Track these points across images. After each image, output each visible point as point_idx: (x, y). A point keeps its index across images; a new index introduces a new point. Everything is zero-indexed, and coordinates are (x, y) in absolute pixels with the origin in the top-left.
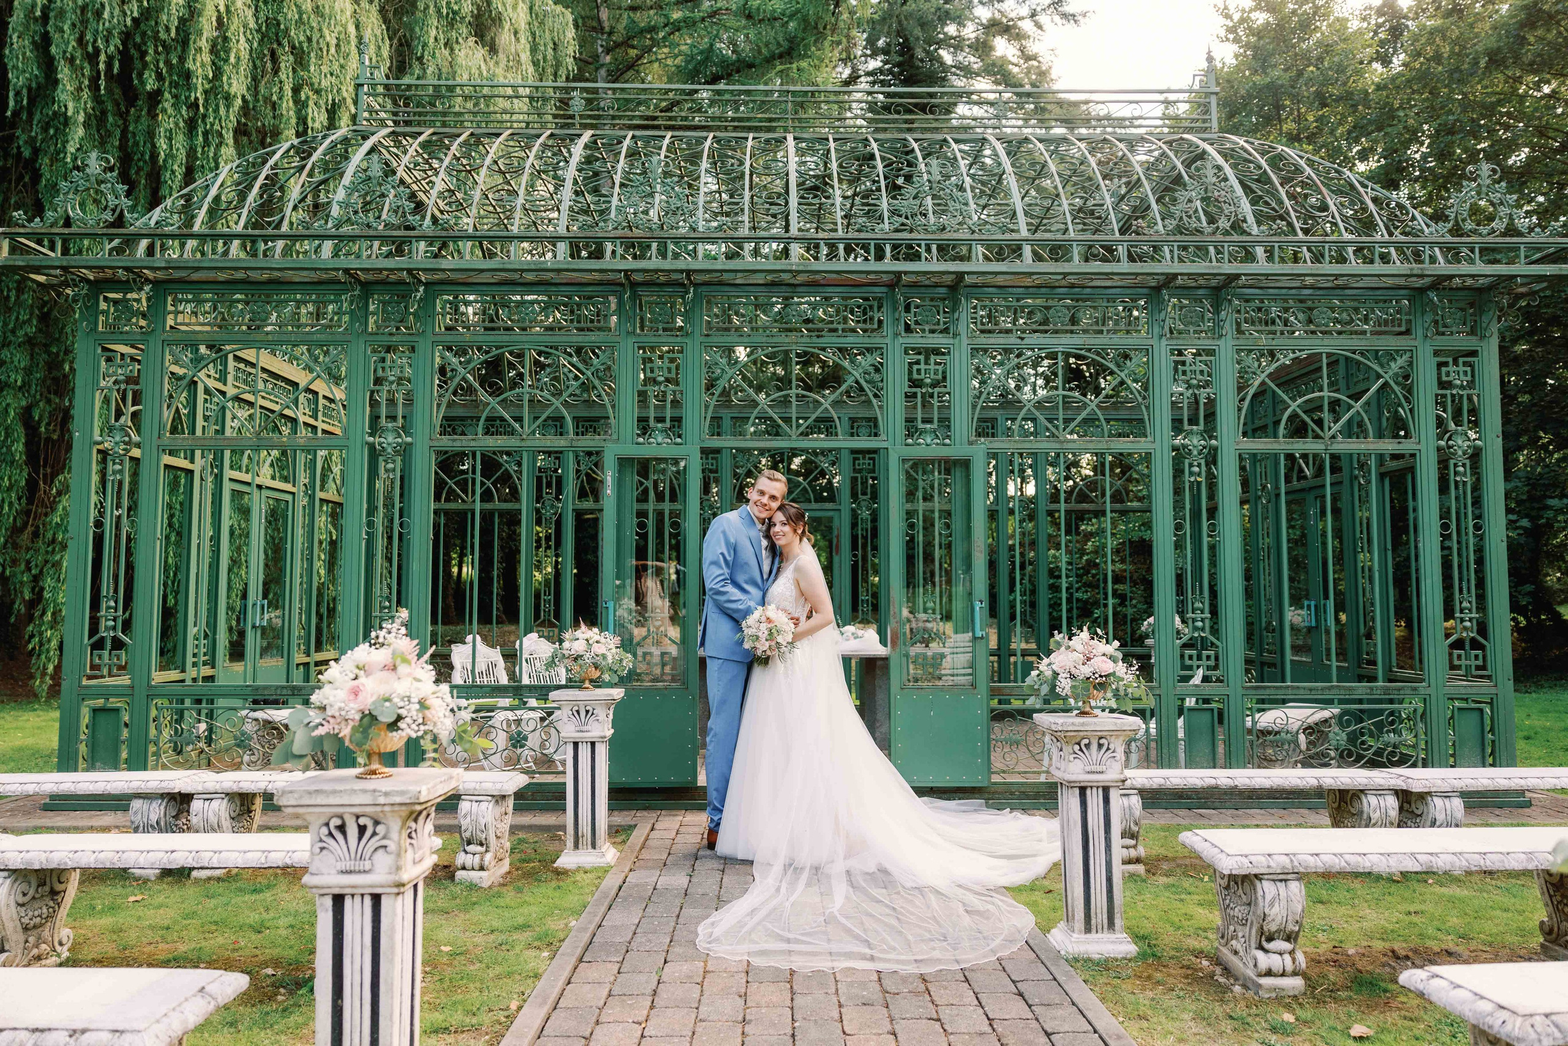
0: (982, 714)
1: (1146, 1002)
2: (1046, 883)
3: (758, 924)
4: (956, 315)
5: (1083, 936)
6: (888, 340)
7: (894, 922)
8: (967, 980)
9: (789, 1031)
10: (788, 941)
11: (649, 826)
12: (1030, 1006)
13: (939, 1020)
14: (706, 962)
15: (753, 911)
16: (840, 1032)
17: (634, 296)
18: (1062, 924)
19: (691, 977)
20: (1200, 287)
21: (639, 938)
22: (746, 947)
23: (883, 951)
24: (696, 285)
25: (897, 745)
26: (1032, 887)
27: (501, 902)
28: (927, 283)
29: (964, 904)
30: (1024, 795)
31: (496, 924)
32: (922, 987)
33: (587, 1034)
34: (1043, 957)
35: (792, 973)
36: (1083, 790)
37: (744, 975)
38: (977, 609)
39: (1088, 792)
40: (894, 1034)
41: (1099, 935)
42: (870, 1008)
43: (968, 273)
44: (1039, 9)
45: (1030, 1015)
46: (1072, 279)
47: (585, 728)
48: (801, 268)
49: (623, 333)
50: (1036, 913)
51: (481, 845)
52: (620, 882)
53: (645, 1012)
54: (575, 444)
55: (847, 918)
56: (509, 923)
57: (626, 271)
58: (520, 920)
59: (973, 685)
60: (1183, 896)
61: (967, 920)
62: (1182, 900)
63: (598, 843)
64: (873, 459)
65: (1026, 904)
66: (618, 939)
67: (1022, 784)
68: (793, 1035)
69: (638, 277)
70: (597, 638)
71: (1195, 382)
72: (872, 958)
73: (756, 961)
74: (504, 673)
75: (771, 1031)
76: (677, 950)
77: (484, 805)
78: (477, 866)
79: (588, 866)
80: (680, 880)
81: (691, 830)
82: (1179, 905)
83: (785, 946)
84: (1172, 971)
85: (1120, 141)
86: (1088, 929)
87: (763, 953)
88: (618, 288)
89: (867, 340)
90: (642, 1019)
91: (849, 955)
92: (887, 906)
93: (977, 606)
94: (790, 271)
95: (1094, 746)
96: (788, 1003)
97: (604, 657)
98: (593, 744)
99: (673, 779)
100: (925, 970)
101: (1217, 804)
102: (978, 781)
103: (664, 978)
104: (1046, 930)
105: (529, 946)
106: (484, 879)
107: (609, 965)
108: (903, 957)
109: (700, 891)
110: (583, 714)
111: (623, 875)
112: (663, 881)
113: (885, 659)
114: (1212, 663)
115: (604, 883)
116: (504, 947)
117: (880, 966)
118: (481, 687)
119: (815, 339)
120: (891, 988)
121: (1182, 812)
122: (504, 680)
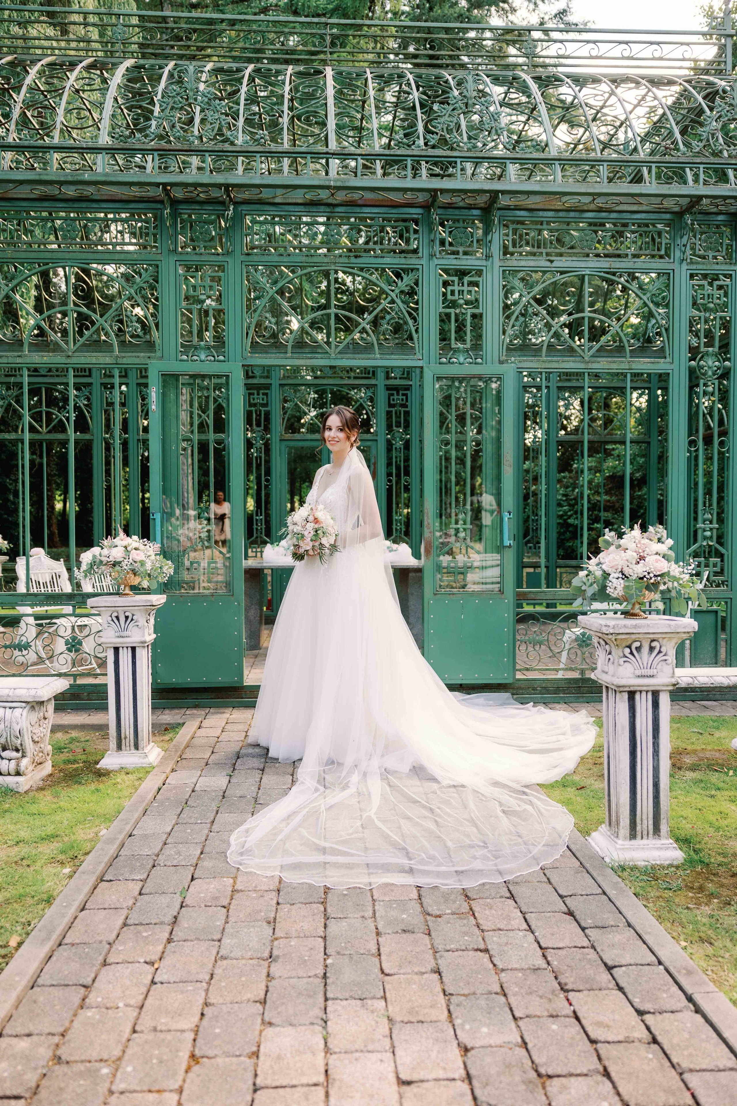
0: (508, 616)
1: (705, 920)
2: (576, 778)
3: (295, 830)
4: (489, 238)
5: (628, 843)
6: (423, 262)
7: (432, 826)
8: (512, 897)
9: (320, 971)
10: (324, 851)
11: (197, 724)
12: (583, 929)
13: (486, 951)
14: (235, 878)
15: (289, 817)
16: (377, 971)
17: (175, 215)
18: (604, 828)
19: (217, 898)
20: (720, 213)
21: (169, 850)
22: (278, 861)
23: (422, 862)
24: (236, 204)
25: (431, 646)
26: (564, 783)
27: (33, 809)
28: (461, 204)
29: (501, 804)
30: (546, 690)
31: (24, 834)
32: (465, 907)
33: (88, 981)
34: (587, 865)
35: (327, 890)
36: (632, 695)
37: (274, 894)
38: (506, 519)
39: (637, 696)
40: (438, 972)
41: (645, 841)
42: (411, 937)
43: (503, 192)
44: (547, 18)
45: (586, 943)
46: (600, 202)
47: (125, 634)
48: (339, 184)
49: (165, 251)
50: (573, 812)
51: (17, 750)
52: (160, 783)
53: (160, 948)
54: (120, 361)
55: (384, 822)
56: (38, 832)
57: (165, 185)
58: (50, 830)
59: (501, 591)
60: (713, 792)
61: (504, 821)
62: (712, 796)
63: (141, 744)
64: (406, 395)
65: (563, 803)
66: (146, 851)
67: (544, 680)
68: (325, 976)
69: (178, 194)
70: (135, 545)
71: (712, 305)
72: (411, 871)
73: (289, 877)
74: (68, 583)
75: (301, 973)
76: (206, 864)
77: (18, 712)
78: (13, 772)
79: (130, 767)
80: (220, 781)
81: (236, 727)
82: (711, 802)
83: (321, 858)
84: (725, 881)
85: (643, 79)
86: (633, 835)
87: (297, 867)
88: (159, 206)
89: (403, 261)
90: (155, 957)
91: (386, 868)
92: (425, 807)
93: (506, 516)
94: (328, 187)
95: (646, 649)
96: (321, 932)
97: (142, 563)
98: (133, 649)
99: (220, 680)
100: (468, 884)
101: (718, 697)
102: (504, 678)
103: (188, 901)
104: (586, 833)
105: (53, 861)
106: (23, 783)
107: (130, 884)
108: (443, 869)
109: (238, 793)
110: (122, 619)
111: (164, 776)
112: (204, 782)
113: (419, 570)
114: (718, 569)
115: (143, 785)
116: (25, 862)
117: (421, 881)
118: (36, 595)
119: (353, 260)
120: (434, 910)
121: (688, 704)
122: (68, 589)
